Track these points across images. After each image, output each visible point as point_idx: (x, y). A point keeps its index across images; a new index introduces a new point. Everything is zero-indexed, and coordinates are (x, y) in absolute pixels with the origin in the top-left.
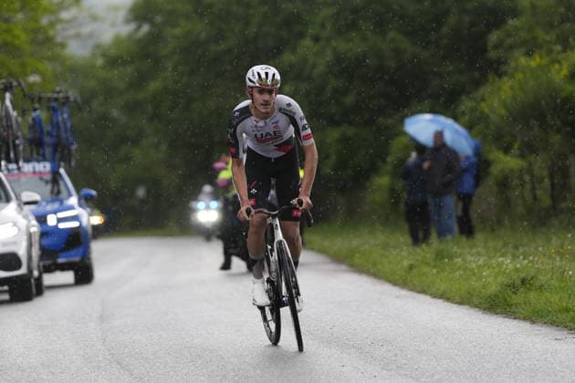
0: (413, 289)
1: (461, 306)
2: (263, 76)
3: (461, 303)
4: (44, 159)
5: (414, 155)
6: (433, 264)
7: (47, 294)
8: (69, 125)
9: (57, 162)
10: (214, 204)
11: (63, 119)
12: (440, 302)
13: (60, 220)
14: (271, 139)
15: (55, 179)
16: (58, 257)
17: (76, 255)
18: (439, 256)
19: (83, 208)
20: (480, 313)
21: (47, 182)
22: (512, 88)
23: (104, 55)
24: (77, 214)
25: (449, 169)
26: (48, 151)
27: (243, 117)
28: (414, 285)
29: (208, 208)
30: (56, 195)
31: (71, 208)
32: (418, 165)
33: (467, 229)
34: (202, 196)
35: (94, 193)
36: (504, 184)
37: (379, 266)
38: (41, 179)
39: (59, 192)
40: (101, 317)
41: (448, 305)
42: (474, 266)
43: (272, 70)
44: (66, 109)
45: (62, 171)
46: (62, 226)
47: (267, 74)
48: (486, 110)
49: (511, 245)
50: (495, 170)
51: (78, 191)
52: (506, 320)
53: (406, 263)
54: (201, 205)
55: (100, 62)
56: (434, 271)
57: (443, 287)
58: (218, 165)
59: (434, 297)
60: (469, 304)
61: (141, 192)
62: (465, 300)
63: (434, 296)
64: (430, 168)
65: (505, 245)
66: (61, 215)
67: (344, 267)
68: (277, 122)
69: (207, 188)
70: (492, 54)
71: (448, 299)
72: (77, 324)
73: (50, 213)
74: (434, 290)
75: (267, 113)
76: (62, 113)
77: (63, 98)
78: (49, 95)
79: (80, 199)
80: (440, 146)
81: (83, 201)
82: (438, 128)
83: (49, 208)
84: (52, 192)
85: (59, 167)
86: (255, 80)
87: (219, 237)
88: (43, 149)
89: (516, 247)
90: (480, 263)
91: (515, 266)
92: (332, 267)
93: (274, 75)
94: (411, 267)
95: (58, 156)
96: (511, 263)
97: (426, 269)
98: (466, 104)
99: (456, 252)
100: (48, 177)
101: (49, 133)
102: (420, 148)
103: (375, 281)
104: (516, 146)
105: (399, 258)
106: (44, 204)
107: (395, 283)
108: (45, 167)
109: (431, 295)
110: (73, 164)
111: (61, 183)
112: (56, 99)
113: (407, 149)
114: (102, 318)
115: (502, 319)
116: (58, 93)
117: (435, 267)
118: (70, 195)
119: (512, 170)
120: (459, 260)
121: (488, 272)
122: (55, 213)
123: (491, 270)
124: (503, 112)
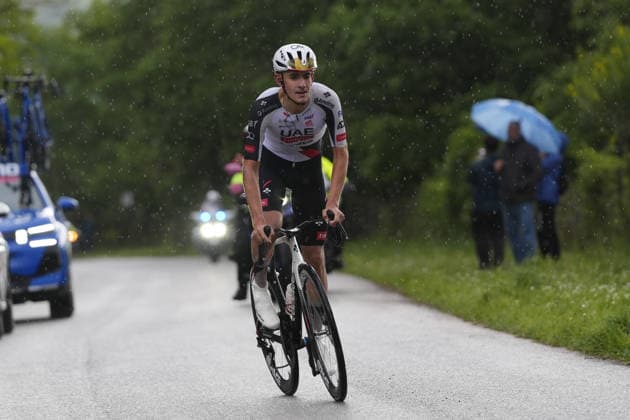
0: (491, 325)
1: (556, 349)
2: (295, 56)
3: (556, 344)
4: (11, 160)
5: (482, 152)
6: (514, 293)
7: (18, 331)
8: (42, 116)
9: (27, 164)
10: (222, 215)
11: (36, 109)
12: (527, 343)
13: (32, 237)
14: (301, 138)
15: (26, 184)
16: (29, 284)
17: (52, 282)
18: (523, 282)
19: (61, 222)
20: (583, 358)
21: (15, 189)
22: (608, 67)
23: (80, 26)
24: (53, 230)
25: (528, 169)
26: (16, 149)
27: (270, 107)
28: (490, 320)
29: (213, 220)
30: (27, 205)
31: (46, 221)
32: (488, 165)
33: (551, 246)
34: (206, 206)
35: (74, 202)
36: (596, 189)
37: (444, 297)
38: (8, 185)
39: (30, 202)
40: (88, 363)
41: (539, 347)
42: (568, 295)
43: (305, 49)
44: (38, 96)
45: (34, 175)
46: (34, 244)
47: (299, 53)
48: (575, 95)
49: (612, 268)
50: (585, 171)
51: (54, 200)
52: (617, 366)
53: (479, 291)
54: (204, 216)
55: (75, 34)
56: (517, 301)
57: (530, 323)
58: (231, 167)
59: (520, 337)
60: (566, 346)
61: (127, 200)
62: (561, 340)
63: (518, 334)
64: (503, 169)
65: (604, 268)
66: (33, 230)
67: (396, 297)
68: (310, 117)
69: (213, 195)
70: (578, 24)
71: (538, 340)
72: (57, 371)
73: (20, 228)
74: (518, 327)
75: (303, 104)
76: (34, 101)
77: (35, 82)
78: (18, 78)
79: (56, 210)
80: (516, 140)
81: (60, 213)
82: (515, 118)
83: (19, 221)
84: (22, 202)
85: (30, 169)
86: (285, 63)
87: (232, 258)
88: (11, 147)
89: (618, 271)
90: (575, 291)
91: (622, 296)
92: (380, 296)
93: (308, 54)
94: (486, 297)
95: (28, 155)
96: (617, 291)
97: (505, 300)
98: (544, 87)
99: (544, 278)
100: (17, 182)
101: (17, 127)
102: (491, 143)
103: (440, 315)
104: (613, 140)
105: (469, 285)
106: (11, 216)
107: (466, 318)
108: (12, 170)
109: (514, 333)
110: (48, 164)
111: (33, 190)
112: (26, 84)
113: (472, 145)
114: (90, 364)
115: (612, 366)
116: (29, 75)
117: (517, 297)
118: (44, 205)
119: (606, 171)
120: (549, 287)
121: (587, 302)
122: (26, 227)
123: (590, 301)
124: (596, 96)
